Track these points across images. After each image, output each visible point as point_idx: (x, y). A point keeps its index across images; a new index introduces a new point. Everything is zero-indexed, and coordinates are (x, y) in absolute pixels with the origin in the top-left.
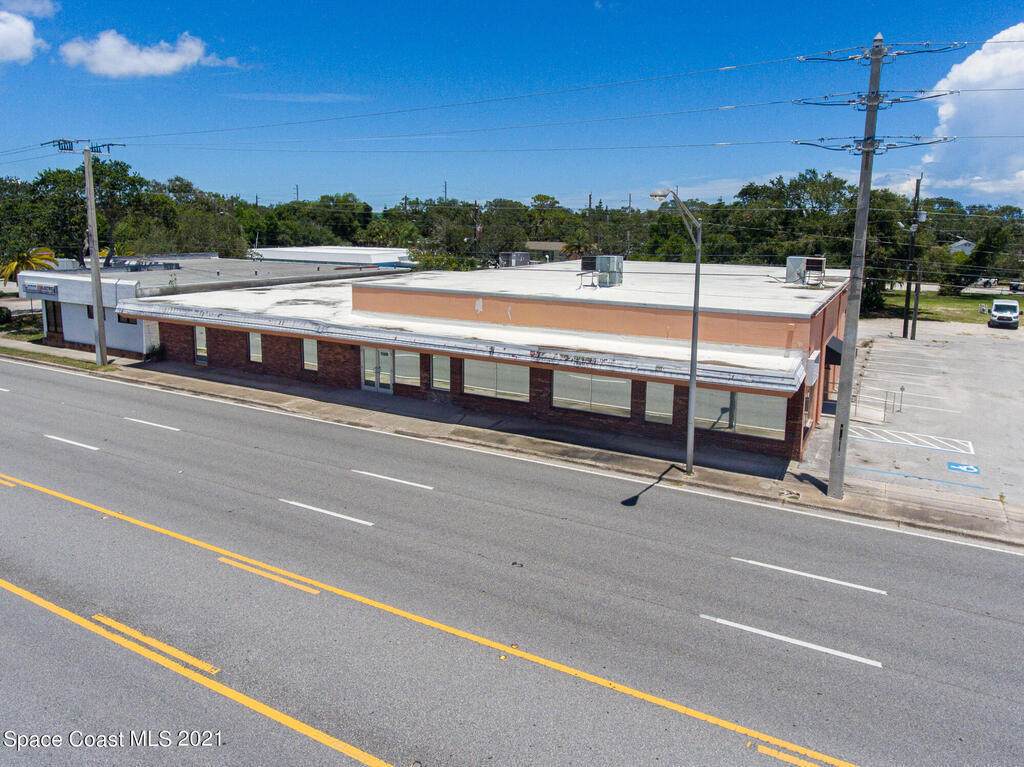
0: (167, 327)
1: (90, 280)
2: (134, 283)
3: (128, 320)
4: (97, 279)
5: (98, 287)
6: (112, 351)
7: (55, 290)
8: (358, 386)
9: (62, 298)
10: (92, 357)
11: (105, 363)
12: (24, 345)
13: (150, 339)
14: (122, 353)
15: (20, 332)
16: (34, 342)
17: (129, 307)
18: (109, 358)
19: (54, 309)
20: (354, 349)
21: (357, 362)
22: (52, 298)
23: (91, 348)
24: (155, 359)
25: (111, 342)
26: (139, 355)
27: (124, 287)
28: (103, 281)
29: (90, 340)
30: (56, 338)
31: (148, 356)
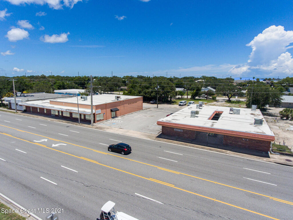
0: (27, 107)
1: (14, 99)
2: (21, 100)
3: (21, 106)
4: (15, 99)
5: (15, 100)
6: (18, 110)
7: (10, 101)
8: (51, 115)
9: (11, 102)
10: (15, 111)
11: (16, 112)
12: (6, 109)
13: (24, 108)
14: (20, 111)
15: (5, 107)
16: (7, 109)
17: (20, 103)
18: (17, 111)
19: (10, 103)
20: (50, 110)
21: (51, 112)
22: (10, 102)
23: (14, 110)
24: (25, 111)
25: (17, 109)
26: (22, 111)
27: (20, 100)
28: (16, 99)
29: (14, 108)
30: (10, 108)
31: (24, 111)
